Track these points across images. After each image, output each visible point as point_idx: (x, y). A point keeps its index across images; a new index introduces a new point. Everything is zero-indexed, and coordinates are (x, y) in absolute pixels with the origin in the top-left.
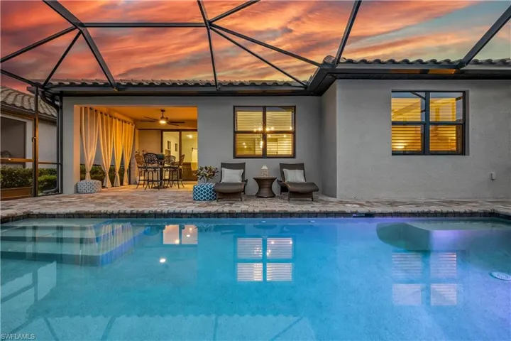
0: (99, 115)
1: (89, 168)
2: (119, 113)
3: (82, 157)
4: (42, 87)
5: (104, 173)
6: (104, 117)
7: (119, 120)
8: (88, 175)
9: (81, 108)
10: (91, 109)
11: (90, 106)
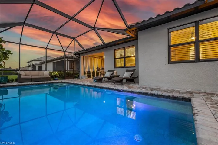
0: (89, 58)
1: (86, 72)
2: (96, 56)
3: (84, 69)
4: (75, 53)
5: (91, 74)
6: (91, 58)
7: (96, 58)
8: (86, 74)
9: (83, 57)
10: (87, 56)
11: (87, 55)
